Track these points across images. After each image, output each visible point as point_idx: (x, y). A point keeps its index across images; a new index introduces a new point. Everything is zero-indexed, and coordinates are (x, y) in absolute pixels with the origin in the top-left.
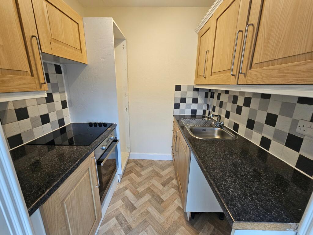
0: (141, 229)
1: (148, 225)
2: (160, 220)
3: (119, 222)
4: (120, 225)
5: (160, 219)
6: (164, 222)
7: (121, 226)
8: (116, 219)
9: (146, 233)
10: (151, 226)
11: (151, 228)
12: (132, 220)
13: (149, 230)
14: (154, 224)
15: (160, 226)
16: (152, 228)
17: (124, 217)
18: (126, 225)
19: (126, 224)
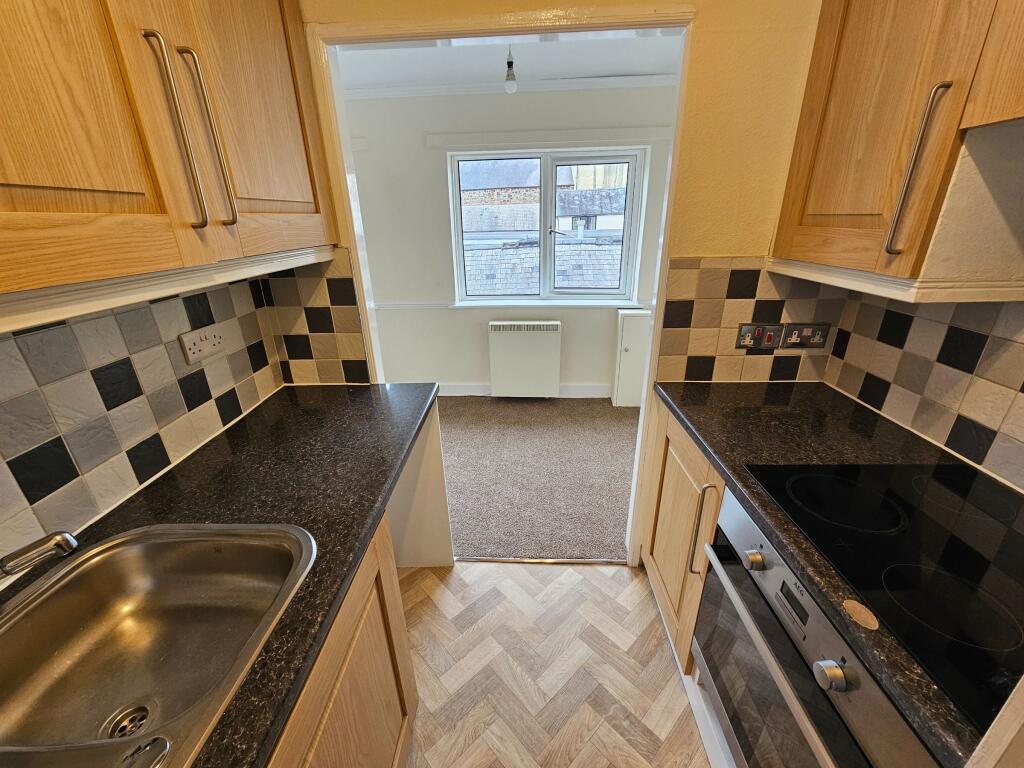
0: (560, 702)
1: (540, 714)
2: (499, 733)
3: (639, 722)
4: (631, 714)
5: (501, 739)
6: (488, 724)
7: (625, 710)
8: (656, 732)
9: (546, 691)
10: (530, 710)
11: (532, 706)
12: (599, 732)
13: (535, 699)
14: (522, 718)
15: (502, 711)
16: (528, 707)
17: (629, 741)
18: (611, 713)
19: (614, 717)
